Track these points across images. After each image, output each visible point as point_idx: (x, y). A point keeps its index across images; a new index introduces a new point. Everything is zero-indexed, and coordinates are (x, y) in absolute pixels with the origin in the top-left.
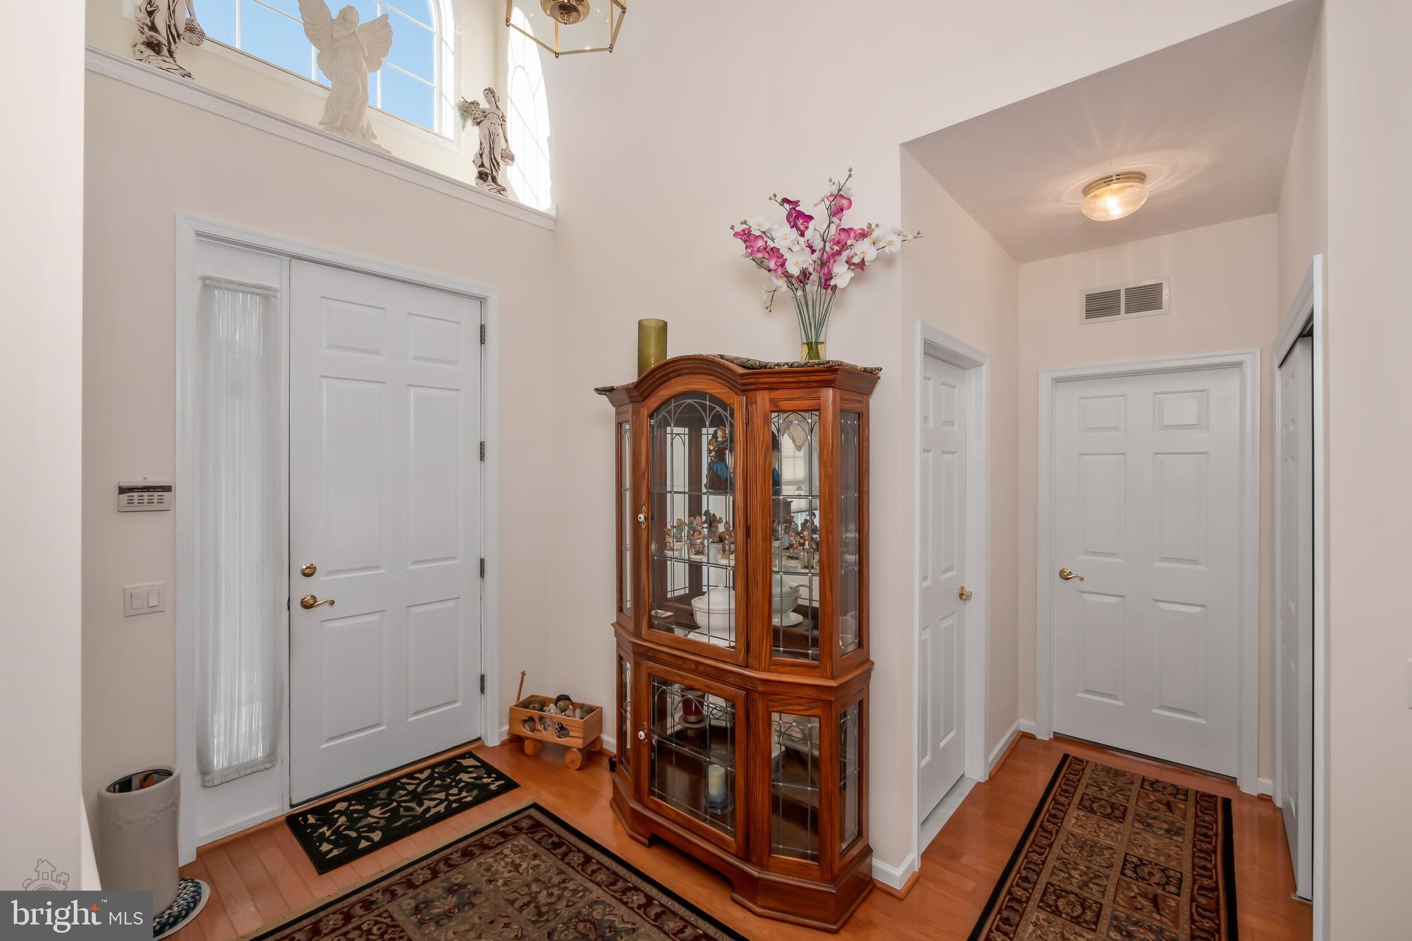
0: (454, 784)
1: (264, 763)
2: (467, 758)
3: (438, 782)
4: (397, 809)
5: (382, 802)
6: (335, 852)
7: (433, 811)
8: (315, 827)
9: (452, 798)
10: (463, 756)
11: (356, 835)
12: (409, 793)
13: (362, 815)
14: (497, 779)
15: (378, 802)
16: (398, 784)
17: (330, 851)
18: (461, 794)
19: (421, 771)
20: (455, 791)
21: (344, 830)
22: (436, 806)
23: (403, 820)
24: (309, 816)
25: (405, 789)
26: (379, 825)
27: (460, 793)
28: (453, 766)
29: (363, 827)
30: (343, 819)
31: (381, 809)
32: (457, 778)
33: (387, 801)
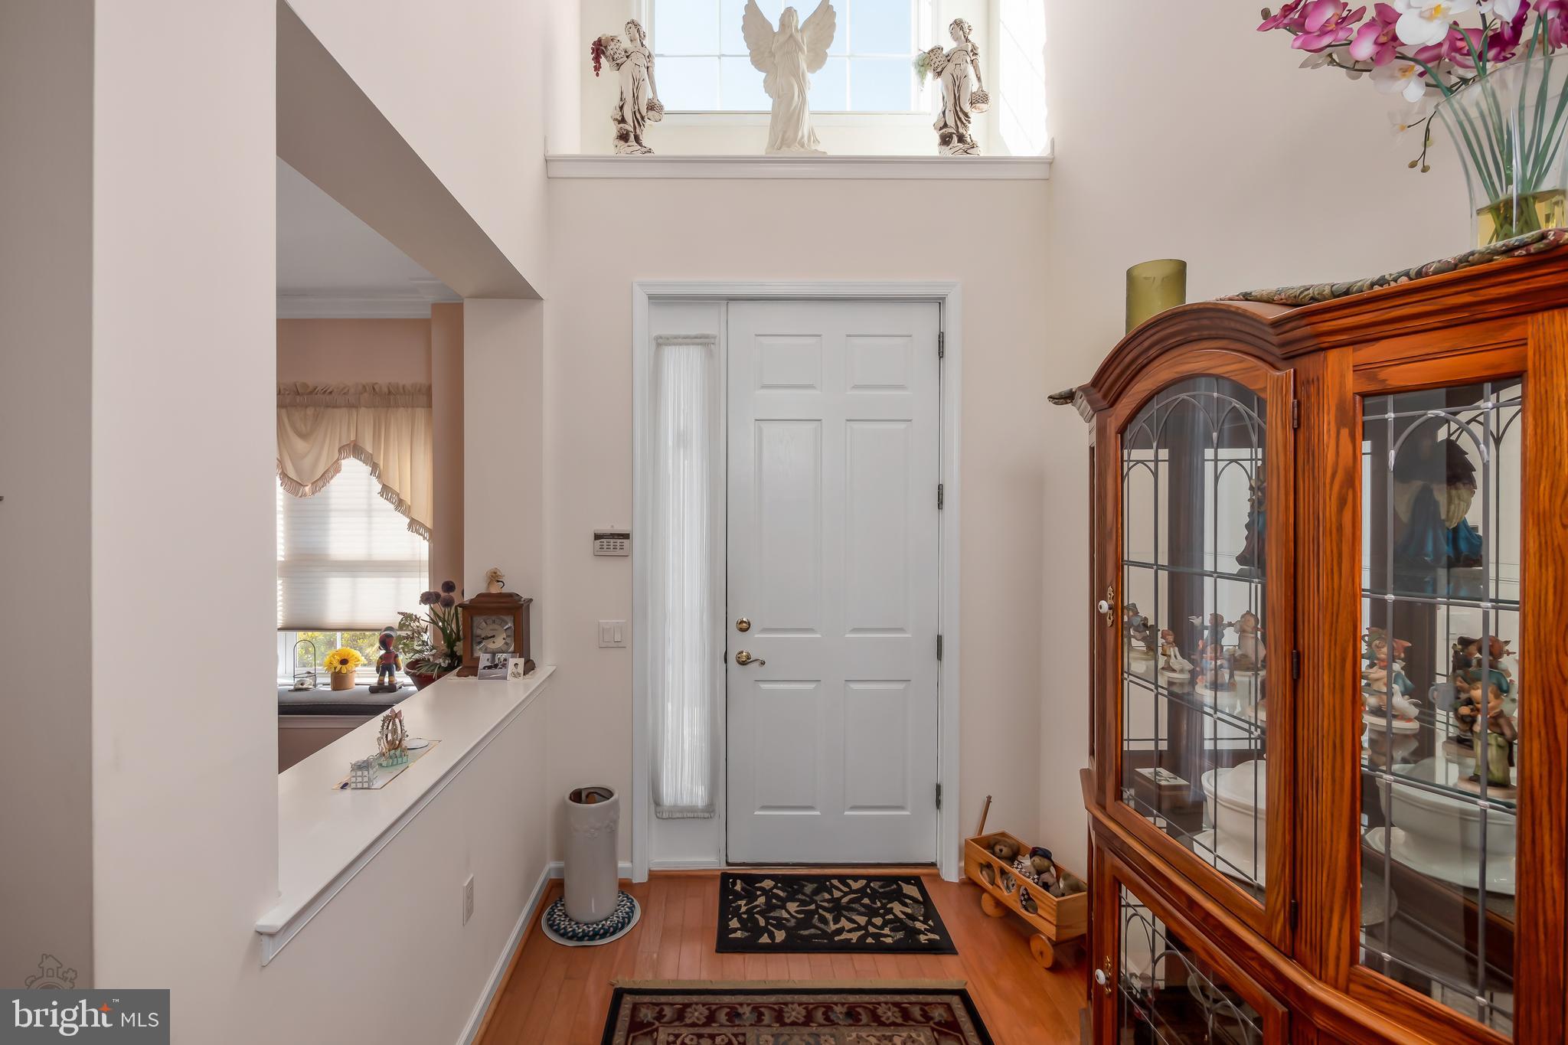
0: (881, 911)
1: (703, 811)
2: (912, 884)
3: (866, 901)
4: (812, 913)
5: (804, 897)
6: (739, 934)
7: (844, 936)
8: (738, 896)
9: (871, 929)
10: (907, 879)
11: (764, 925)
12: (833, 900)
13: (779, 903)
14: (932, 930)
15: (800, 896)
16: (828, 883)
17: (735, 930)
18: (883, 930)
19: (856, 878)
20: (878, 921)
21: (757, 913)
22: (850, 931)
23: (813, 931)
24: (739, 882)
25: (831, 894)
26: (788, 924)
27: (882, 928)
28: (892, 887)
29: (774, 918)
30: (762, 900)
31: (798, 906)
32: (889, 906)
33: (808, 899)
